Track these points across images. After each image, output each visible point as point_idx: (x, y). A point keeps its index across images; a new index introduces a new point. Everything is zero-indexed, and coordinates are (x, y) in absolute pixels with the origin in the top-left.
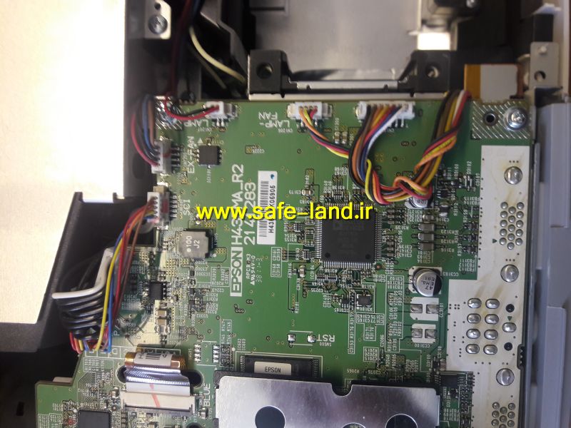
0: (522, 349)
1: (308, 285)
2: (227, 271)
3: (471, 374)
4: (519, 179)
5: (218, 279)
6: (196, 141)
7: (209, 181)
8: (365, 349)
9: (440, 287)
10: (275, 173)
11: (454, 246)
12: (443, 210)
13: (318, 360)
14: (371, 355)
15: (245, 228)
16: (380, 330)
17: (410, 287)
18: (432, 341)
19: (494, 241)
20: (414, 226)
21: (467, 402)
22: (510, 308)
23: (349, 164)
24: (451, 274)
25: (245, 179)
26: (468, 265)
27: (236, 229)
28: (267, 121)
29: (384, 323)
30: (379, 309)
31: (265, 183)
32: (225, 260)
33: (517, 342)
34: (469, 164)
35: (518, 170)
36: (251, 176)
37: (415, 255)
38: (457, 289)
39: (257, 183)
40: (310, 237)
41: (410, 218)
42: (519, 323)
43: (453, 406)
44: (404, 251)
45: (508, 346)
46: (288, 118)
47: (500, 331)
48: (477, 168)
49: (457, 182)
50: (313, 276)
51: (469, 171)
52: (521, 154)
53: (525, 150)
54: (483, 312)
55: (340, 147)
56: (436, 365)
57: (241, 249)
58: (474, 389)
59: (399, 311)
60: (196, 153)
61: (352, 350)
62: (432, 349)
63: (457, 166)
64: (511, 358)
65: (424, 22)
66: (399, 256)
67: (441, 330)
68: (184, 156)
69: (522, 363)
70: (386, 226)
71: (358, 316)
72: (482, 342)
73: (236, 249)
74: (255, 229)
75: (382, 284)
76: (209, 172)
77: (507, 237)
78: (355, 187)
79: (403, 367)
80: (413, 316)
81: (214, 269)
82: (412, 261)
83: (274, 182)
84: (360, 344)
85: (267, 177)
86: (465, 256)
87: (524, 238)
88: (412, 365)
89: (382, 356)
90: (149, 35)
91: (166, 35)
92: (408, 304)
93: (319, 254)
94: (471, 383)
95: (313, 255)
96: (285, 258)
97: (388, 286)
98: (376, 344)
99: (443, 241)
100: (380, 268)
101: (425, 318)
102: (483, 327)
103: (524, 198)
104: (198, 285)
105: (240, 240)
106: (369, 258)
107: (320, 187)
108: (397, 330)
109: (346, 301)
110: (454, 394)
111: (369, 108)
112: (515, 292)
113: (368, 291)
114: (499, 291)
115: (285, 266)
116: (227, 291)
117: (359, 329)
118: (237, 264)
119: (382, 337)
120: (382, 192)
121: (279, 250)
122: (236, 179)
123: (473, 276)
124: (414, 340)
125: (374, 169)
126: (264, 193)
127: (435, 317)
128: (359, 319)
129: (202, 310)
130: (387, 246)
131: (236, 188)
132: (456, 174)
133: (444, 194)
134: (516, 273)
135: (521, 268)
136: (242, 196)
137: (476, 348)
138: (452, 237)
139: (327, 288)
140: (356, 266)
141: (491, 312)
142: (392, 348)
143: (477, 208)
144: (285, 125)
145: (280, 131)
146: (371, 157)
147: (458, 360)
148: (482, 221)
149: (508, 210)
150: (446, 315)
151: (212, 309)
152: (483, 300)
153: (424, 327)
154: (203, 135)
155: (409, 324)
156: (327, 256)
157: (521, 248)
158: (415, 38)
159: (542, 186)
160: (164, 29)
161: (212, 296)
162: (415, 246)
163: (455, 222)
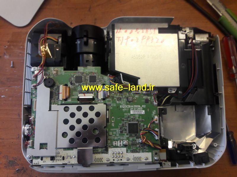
0: (114, 163)
1: (123, 120)
2: (125, 105)
3: (108, 153)
4: (146, 160)
5: (124, 103)
6: (149, 98)
7: (142, 101)
8: (112, 132)
9: (125, 146)
10: (144, 114)
11: (132, 148)
12: (139, 146)
13: (109, 123)
14: (111, 133)
15: (134, 108)
16: (116, 135)
17: (124, 140)
18: (114, 145)
19: (134, 156)
20: (136, 141)
21: (102, 153)
22: (121, 160)
23: (147, 128)
24: (127, 148)
25: (143, 108)
26: (129, 151)
27: (133, 106)
28: (154, 112)
29: (117, 136)
30: (120, 135)
31: (142, 112)
32: (127, 104)
33: (115, 162)
34: (148, 150)
35: (147, 160)
36: (143, 109)
37: (130, 141)
38: (124, 149)
39: (142, 110)
40: (132, 121)
41: (137, 140)
42: (119, 162)
43: (101, 150)
44: (131, 139)
45: (114, 160)
46: (155, 116)
47: (117, 158)
48: (147, 152)
49: (144, 148)
50: (125, 121)
51: (146, 150)
52: (150, 160)
53: (151, 161)
54: (120, 154)
55: (150, 126)
56: (110, 146)
57: (129, 107)
58: (105, 154)
59: (119, 138)
60: (147, 98)
61: (111, 130)
62: (112, 145)
63: (147, 148)
64: (112, 161)
65: (174, 142)
66: (130, 138)
67: (116, 147)
68: (147, 96)
69: (110, 163)
70: (135, 135)
71: (118, 130)
72: (114, 155)
73: (129, 106)
74: (133, 110)
75: (124, 135)
76: (144, 101)
77: (135, 158)
78: (143, 129)
79: (109, 140)
80: (119, 141)
81: (125, 102)
82: (129, 141)
83: (142, 113)
84: (113, 131)
85: (143, 112)
86: (131, 151)
87: (135, 161)
88: (109, 142)
89: (111, 136)
90: (169, 89)
91: (169, 92)
92: (121, 140)
93: (129, 122)
94: (106, 153)
95: (129, 121)
96: (128, 116)
97: (124, 136)
98: (113, 134)
99: (133, 146)
100: (127, 134)
101: (118, 143)
102: (117, 155)
103: (142, 161)
104: (122, 99)
105: (131, 107)
106: (129, 132)
107: (142, 122)
108: (116, 138)
109: (121, 128)
110: (104, 150)
111: (157, 131)
112: (124, 161)
113: (123, 132)
114: (124, 157)
115: (127, 116)
116: (121, 105)
117: (116, 131)
118: (126, 106)
119: (114, 135)
120: (142, 134)
121: (130, 115)
122: (143, 106)
123: (127, 152)
124: (114, 142)
125: (146, 133)
126: (140, 111)
127: (119, 145)
128: (117, 131)
129: (117, 100)
130: (132, 135)
131: (141, 106)
132: (146, 148)
133: (142, 146)
134: (128, 160)
135: (129, 161)
136: (140, 107)
137: (113, 154)
138: (134, 148)
139: (123, 124)
140: (128, 130)
141: (120, 156)
142: (112, 137)
143: (140, 152)
144: (153, 115)
145: (152, 114)
146: (149, 132)
147: (111, 150)
148: (137, 153)
149: (140, 158)
150: (119, 147)
151: (118, 102)
152: (123, 154)
153: (117, 143)
154: (151, 100)
155: (117, 140)
156: (129, 124)
157: (133, 161)
158: (171, 140)
159: (145, 164)
160: (170, 92)
161: (120, 102)
162: (132, 141)
163: (137, 148)
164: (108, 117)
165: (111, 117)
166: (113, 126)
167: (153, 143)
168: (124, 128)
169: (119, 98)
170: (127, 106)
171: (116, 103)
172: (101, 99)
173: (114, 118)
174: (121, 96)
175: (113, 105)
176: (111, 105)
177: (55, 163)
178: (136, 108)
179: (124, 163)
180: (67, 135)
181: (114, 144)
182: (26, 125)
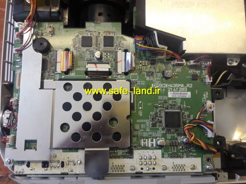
0: (142, 173)
1: (157, 107)
2: (159, 83)
3: (132, 158)
4: (192, 169)
5: (157, 80)
6: (199, 73)
7: (187, 77)
8: (139, 125)
9: (160, 147)
10: (190, 97)
11: (171, 151)
12: (182, 147)
13: (134, 111)
14: (137, 127)
15: (173, 88)
16: (145, 129)
17: (158, 138)
18: (143, 145)
19: (173, 163)
20: (177, 139)
21: (124, 157)
22: (154, 169)
23: (194, 119)
24: (163, 150)
25: (188, 88)
26: (166, 155)
27: (172, 85)
28: (205, 94)
29: (147, 130)
30: (151, 129)
31: (187, 94)
32: (162, 82)
33: (143, 171)
34: (196, 154)
35: (194, 169)
36: (189, 90)
37: (168, 139)
38: (159, 152)
39: (187, 91)
40: (171, 108)
41: (179, 138)
42: (150, 172)
43: (123, 153)
44: (169, 136)
45: (142, 169)
46: (207, 100)
47: (147, 166)
48: (194, 157)
49: (190, 151)
50: (160, 109)
51: (193, 154)
52: (199, 169)
53: (201, 171)
54: (152, 160)
55: (200, 116)
56: (135, 147)
57: (166, 87)
58: (128, 159)
59: (151, 135)
60: (195, 73)
61: (138, 121)
62: (140, 145)
63: (195, 151)
64: (138, 170)
66: (167, 135)
67: (145, 148)
68: (194, 70)
69: (136, 173)
70: (176, 131)
71: (149, 123)
72: (143, 161)
73: (166, 85)
74: (173, 91)
75: (158, 129)
76: (190, 77)
77: (175, 167)
78: (188, 121)
79: (134, 136)
80: (150, 139)
81: (160, 79)
82: (166, 139)
83: (187, 97)
84: (140, 123)
85: (189, 95)
86: (169, 154)
87: (175, 172)
88: (135, 139)
89: (137, 130)
90: (228, 59)
91: (228, 64)
92: (153, 137)
93: (166, 111)
94: (130, 158)
95: (166, 109)
96: (164, 100)
97: (158, 132)
98: (140, 128)
99: (172, 147)
100: (163, 129)
101: (149, 143)
102: (148, 161)
103: (186, 171)
104: (155, 74)
105: (169, 87)
106: (167, 126)
107: (187, 111)
108: (145, 135)
109: (153, 119)
110: (127, 153)
111: (212, 124)
112: (158, 170)
113: (156, 126)
114: (159, 165)
115: (162, 100)
116: (153, 83)
117: (145, 123)
119: (142, 130)
120: (188, 129)
121: (167, 99)
122: (188, 85)
123: (163, 157)
124: (142, 140)
125: (194, 127)
126: (184, 94)
127: (150, 146)
128: (147, 123)
129: (147, 76)
130: (170, 131)
131: (185, 85)
132: (192, 151)
133: (186, 148)
134: (164, 170)
135: (166, 171)
136: (183, 87)
137: (141, 159)
138: (174, 150)
139: (156, 113)
140: (163, 122)
141: (152, 163)
142: (139, 133)
143: (183, 157)
144: (204, 100)
145: (203, 98)
146: (197, 126)
147: (137, 153)
148: (179, 159)
149: (183, 166)
150: (151, 149)
151: (148, 78)
152: (156, 160)
153: (147, 142)
154: (200, 75)
155: (147, 138)
156: (166, 113)
157: (172, 171)
159: (190, 176)
160: (230, 64)
161: (151, 79)
162: (171, 140)
163: (178, 151)
164: (132, 102)
165: (138, 102)
166: (141, 115)
167: (206, 144)
168: (158, 120)
169: (149, 72)
170: (163, 85)
171: (145, 80)
172: (122, 73)
173: (141, 103)
174: (152, 70)
175: (141, 83)
176: (137, 82)
177: (49, 171)
178: (177, 89)
179: (159, 175)
180: (69, 128)
181: (142, 143)
182: (6, 112)
